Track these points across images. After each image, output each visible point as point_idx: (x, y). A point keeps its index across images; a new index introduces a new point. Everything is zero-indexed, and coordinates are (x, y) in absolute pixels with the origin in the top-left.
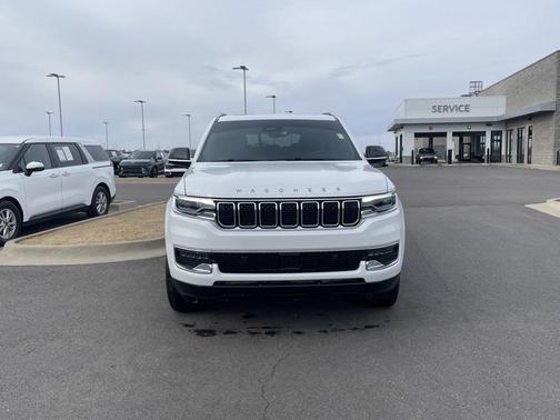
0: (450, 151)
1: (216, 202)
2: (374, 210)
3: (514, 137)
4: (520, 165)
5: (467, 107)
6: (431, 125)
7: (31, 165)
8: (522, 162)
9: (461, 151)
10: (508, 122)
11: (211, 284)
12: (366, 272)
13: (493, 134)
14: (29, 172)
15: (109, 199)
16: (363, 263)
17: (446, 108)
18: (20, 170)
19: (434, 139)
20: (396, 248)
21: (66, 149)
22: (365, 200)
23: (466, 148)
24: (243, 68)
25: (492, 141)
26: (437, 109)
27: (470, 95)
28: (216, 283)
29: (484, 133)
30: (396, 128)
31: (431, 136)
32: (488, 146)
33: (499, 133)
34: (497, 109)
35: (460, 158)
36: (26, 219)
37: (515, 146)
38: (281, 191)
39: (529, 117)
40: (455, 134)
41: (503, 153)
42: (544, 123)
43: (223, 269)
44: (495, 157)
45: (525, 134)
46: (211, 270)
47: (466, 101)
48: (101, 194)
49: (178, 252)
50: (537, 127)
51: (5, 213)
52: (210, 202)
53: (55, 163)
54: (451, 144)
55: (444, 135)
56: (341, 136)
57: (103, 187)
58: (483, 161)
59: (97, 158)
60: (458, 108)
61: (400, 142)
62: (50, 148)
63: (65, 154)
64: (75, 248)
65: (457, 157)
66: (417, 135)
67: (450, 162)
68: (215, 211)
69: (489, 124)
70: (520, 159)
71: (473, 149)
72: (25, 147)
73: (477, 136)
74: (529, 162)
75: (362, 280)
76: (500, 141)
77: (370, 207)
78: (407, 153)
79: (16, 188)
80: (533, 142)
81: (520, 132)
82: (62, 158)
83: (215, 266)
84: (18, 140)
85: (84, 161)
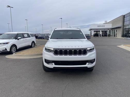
0: (101, 34)
1: (54, 49)
2: (90, 51)
3: (113, 32)
4: (114, 37)
5: (104, 26)
6: (97, 29)
7: (19, 38)
8: (115, 36)
9: (103, 34)
10: (112, 29)
11: (53, 68)
12: (88, 65)
13: (109, 31)
14: (18, 39)
15: (35, 44)
16: (87, 63)
17: (100, 26)
18: (16, 39)
19: (98, 32)
20: (94, 60)
21: (26, 34)
22: (88, 49)
23: (104, 34)
24: (61, 18)
25: (109, 32)
26: (98, 26)
27: (105, 24)
28: (54, 67)
29: (107, 31)
30: (90, 30)
31: (97, 31)
32: (108, 33)
33: (110, 31)
34: (110, 26)
35: (103, 36)
36: (18, 48)
37: (113, 33)
38: (69, 47)
39: (116, 28)
40: (102, 31)
41: (111, 35)
42: (119, 29)
43: (55, 64)
44: (109, 35)
45: (115, 31)
46: (53, 65)
47: (104, 25)
48: (33, 43)
49: (45, 60)
50: (118, 30)
51: (13, 47)
52: (53, 49)
53: (24, 37)
54: (101, 33)
55: (100, 31)
56: (81, 33)
57: (33, 42)
58: (107, 36)
59: (32, 36)
60: (102, 26)
61: (91, 32)
62: (23, 34)
63: (26, 36)
64: (27, 55)
65: (102, 35)
66: (94, 31)
67: (101, 36)
68: (54, 51)
69: (108, 29)
70: (114, 36)
71: (105, 34)
72: (18, 34)
73: (106, 31)
74: (116, 37)
75: (87, 67)
76: (111, 32)
77: (89, 50)
78: (92, 35)
79: (15, 42)
80: (117, 33)
81: (114, 31)
82: (25, 36)
83: (54, 64)
84: (16, 33)
85: (30, 37)
